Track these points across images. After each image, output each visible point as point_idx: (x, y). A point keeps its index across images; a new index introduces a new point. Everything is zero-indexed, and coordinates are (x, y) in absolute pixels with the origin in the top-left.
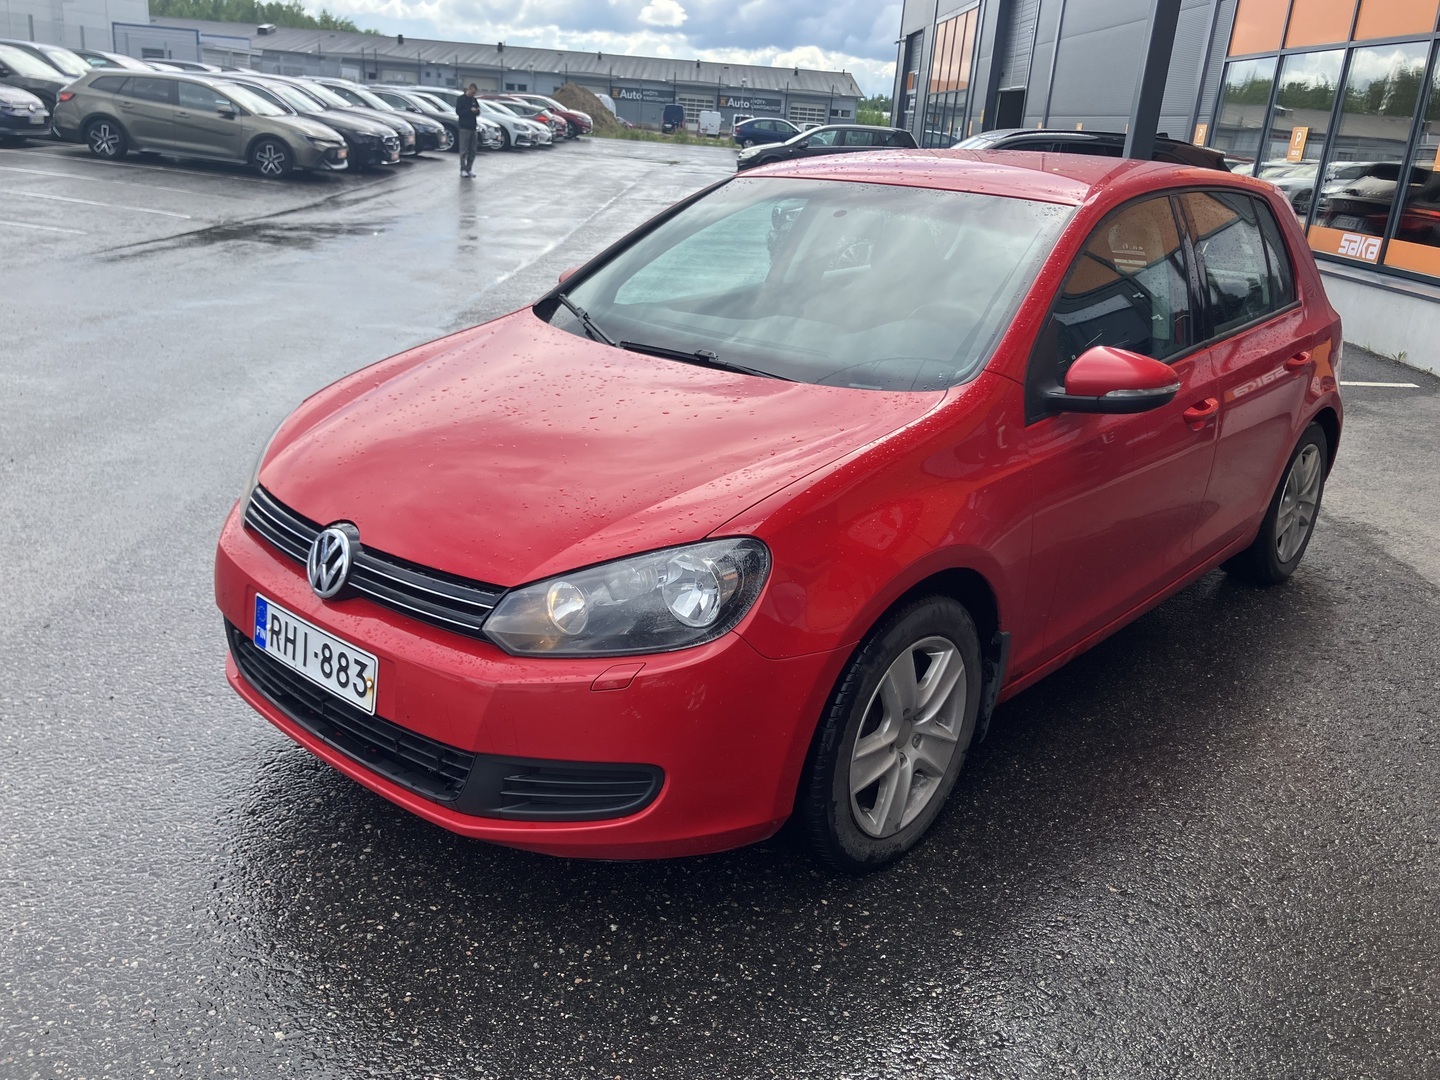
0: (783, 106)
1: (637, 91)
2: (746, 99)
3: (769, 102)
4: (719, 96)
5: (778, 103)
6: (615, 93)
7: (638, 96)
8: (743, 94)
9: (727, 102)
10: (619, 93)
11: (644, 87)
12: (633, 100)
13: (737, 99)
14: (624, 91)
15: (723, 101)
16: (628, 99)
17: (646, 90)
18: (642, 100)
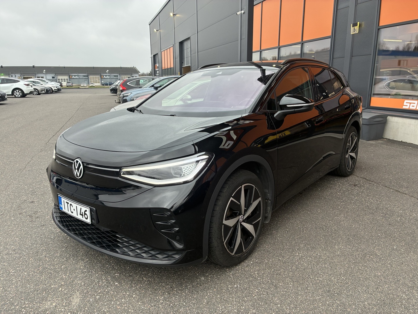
0: (119, 77)
1: (77, 76)
2: (109, 76)
3: (115, 76)
4: (101, 75)
5: (117, 76)
6: (71, 77)
7: (78, 77)
8: (108, 75)
9: (103, 77)
10: (72, 77)
11: (79, 75)
12: (76, 78)
13: (106, 76)
14: (73, 76)
15: (102, 77)
16: (75, 78)
17: (80, 75)
18: (79, 78)
